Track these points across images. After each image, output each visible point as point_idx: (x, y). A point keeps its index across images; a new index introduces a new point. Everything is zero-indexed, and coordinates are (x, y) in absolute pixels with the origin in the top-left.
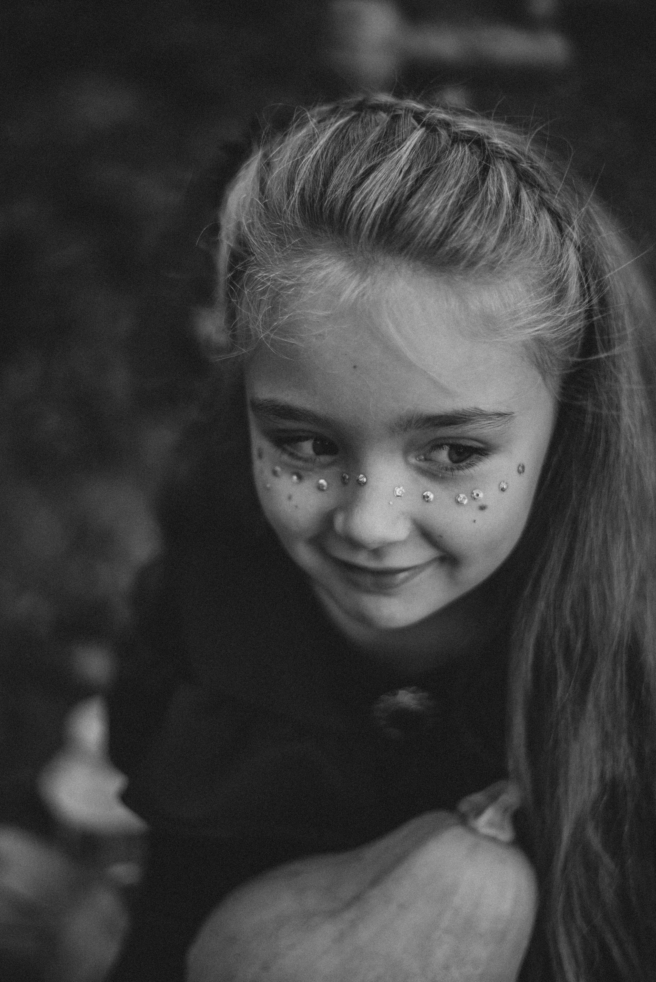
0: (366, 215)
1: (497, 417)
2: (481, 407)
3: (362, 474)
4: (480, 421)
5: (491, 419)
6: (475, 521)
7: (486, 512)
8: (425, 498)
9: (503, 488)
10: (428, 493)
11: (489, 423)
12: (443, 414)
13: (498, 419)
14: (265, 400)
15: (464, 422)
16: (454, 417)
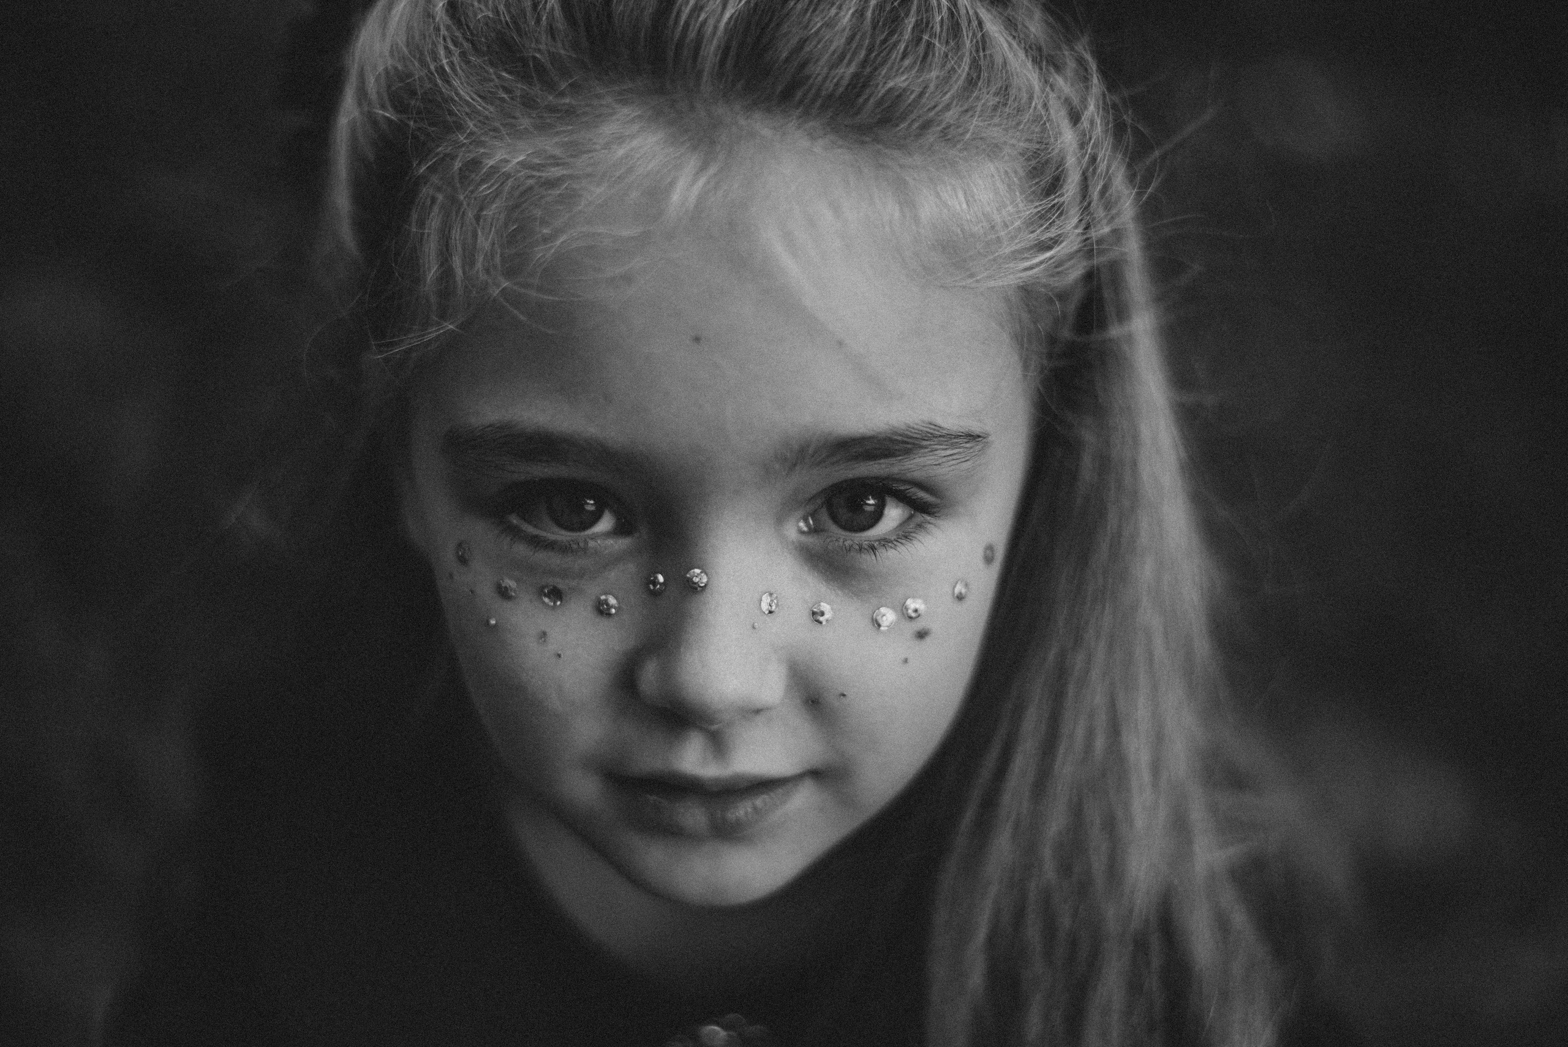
0: (709, 29)
1: (966, 443)
2: (939, 421)
3: (698, 568)
4: (936, 450)
5: (953, 446)
6: (906, 661)
7: (928, 640)
8: (816, 615)
9: (961, 593)
10: (825, 607)
11: (951, 455)
12: (870, 433)
13: (968, 445)
14: (488, 427)
15: (907, 452)
16: (891, 440)
